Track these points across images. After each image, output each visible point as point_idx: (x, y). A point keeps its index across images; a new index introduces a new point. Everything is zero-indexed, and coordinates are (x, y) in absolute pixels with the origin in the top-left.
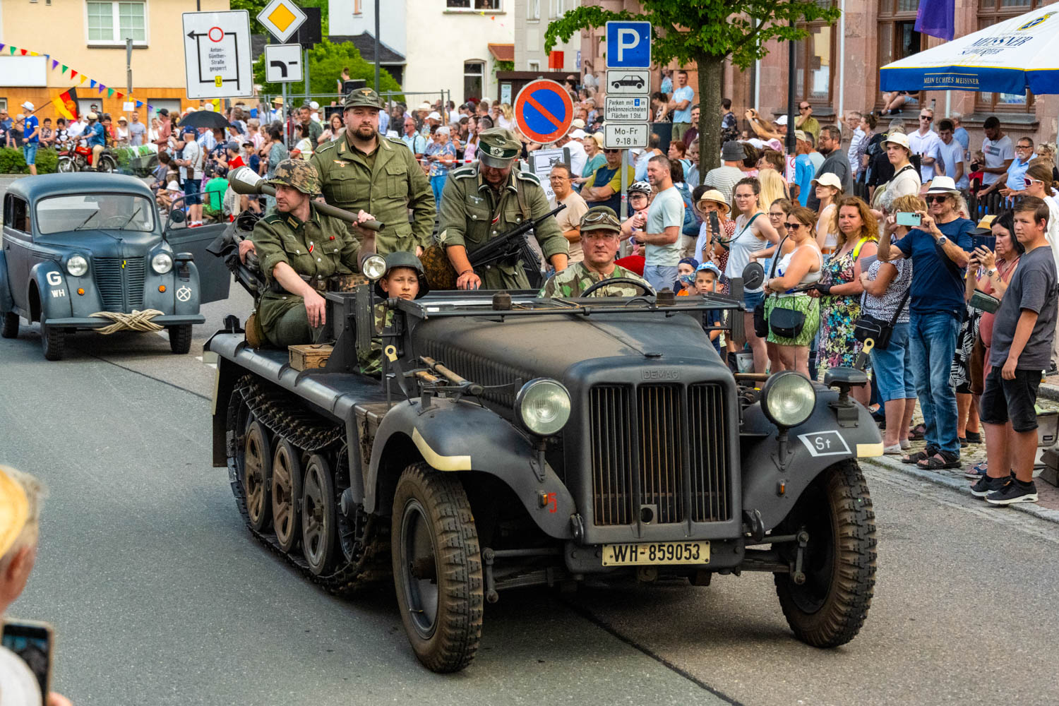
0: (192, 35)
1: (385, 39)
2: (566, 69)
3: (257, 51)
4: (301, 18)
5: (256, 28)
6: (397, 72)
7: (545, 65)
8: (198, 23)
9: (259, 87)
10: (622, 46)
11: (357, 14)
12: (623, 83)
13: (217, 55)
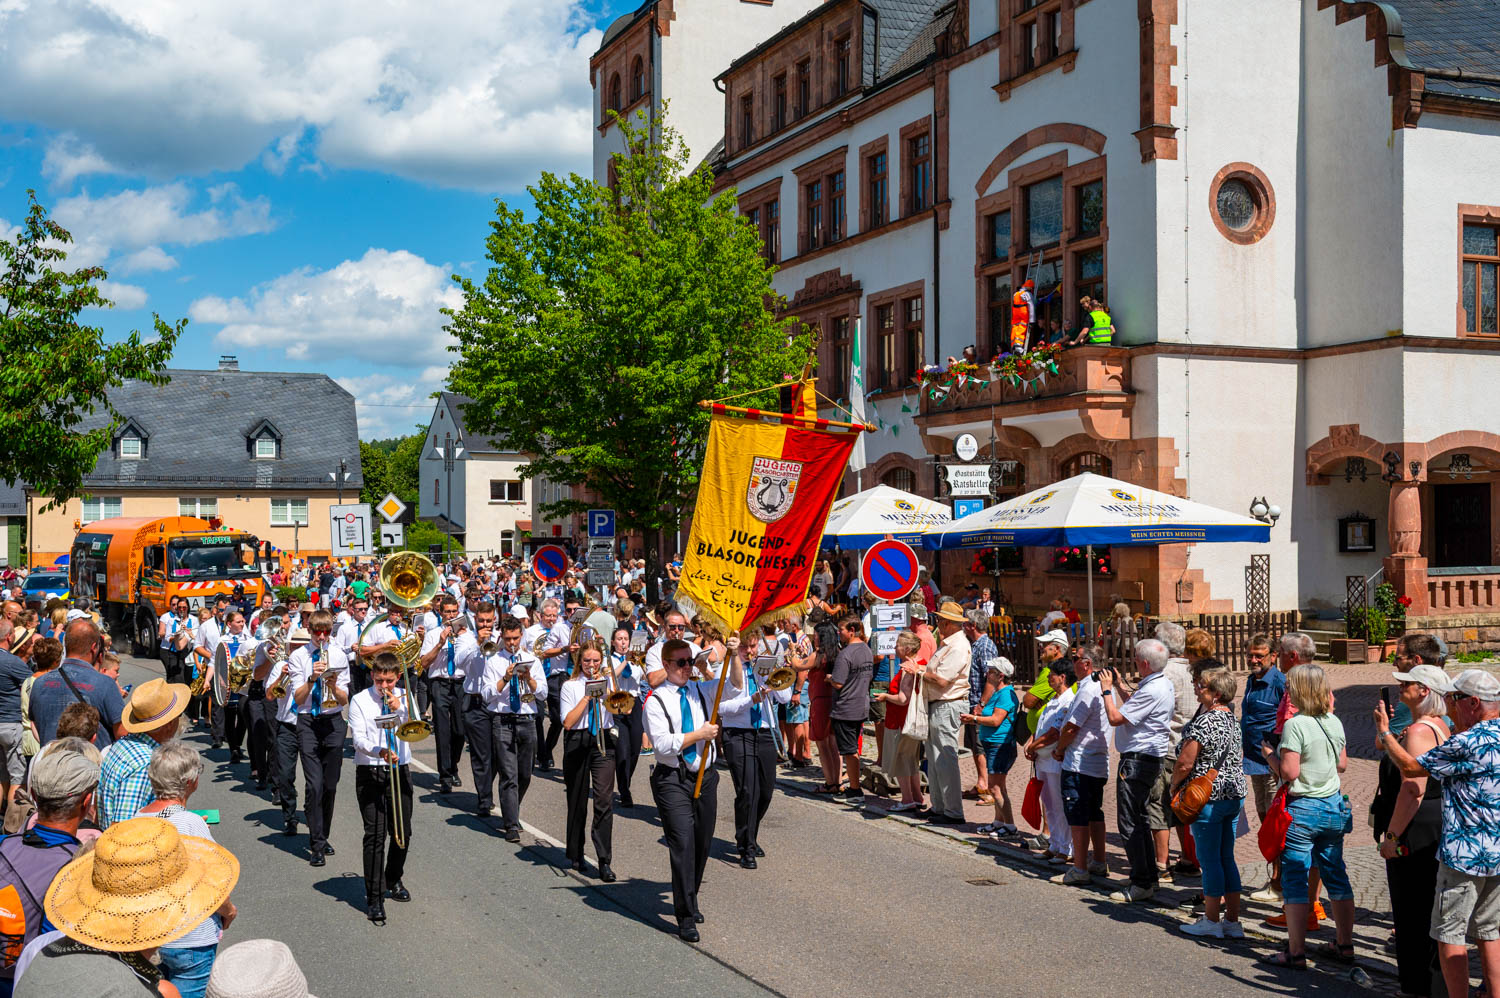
0: (335, 519)
1: (453, 518)
2: (563, 536)
3: (375, 527)
4: (403, 508)
5: (375, 513)
6: (461, 539)
7: (550, 534)
8: (340, 512)
9: (375, 549)
10: (597, 524)
11: (436, 504)
12: (599, 546)
13: (351, 531)
